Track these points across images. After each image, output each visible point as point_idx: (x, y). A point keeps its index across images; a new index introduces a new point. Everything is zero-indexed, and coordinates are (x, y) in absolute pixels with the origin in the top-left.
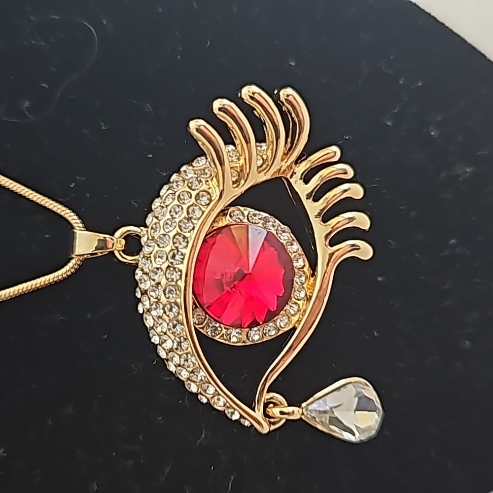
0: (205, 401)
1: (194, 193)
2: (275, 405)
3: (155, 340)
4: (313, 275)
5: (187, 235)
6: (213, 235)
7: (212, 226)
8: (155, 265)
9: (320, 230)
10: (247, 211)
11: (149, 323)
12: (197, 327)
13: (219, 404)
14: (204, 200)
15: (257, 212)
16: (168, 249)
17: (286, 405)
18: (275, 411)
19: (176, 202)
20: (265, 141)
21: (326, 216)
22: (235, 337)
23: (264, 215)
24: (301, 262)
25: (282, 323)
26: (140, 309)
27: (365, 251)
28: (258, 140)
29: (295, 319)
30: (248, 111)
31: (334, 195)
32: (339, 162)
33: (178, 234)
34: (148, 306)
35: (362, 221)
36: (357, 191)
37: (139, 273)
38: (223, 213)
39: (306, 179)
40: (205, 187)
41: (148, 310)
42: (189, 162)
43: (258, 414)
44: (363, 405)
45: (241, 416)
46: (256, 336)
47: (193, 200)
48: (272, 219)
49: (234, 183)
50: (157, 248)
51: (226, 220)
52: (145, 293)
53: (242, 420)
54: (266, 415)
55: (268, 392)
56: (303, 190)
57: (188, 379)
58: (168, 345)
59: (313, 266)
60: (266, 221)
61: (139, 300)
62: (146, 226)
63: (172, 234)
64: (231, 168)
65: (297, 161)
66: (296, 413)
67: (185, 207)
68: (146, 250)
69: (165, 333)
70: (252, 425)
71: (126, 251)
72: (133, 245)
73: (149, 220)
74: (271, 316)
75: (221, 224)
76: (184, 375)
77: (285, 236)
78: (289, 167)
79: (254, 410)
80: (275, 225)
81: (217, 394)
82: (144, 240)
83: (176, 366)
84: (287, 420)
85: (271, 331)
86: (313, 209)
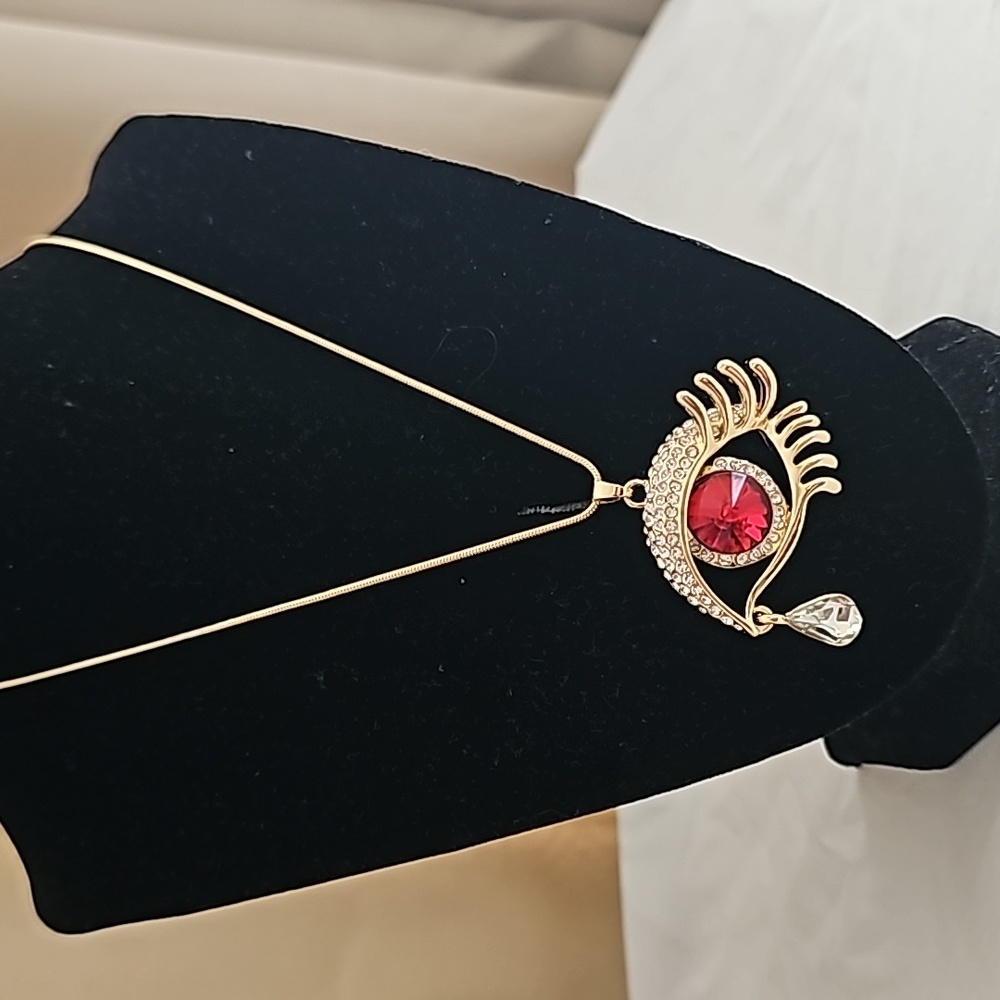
0: (704, 611)
1: (684, 449)
2: (763, 614)
3: (661, 565)
4: (790, 509)
5: (680, 481)
6: (701, 480)
7: (700, 473)
8: (656, 506)
9: (794, 472)
10: (729, 459)
11: (655, 552)
12: (696, 554)
13: (715, 613)
14: (693, 453)
15: (738, 460)
16: (665, 494)
17: (771, 612)
18: (762, 619)
19: (670, 457)
20: (740, 402)
21: (797, 460)
22: (725, 561)
23: (746, 462)
24: (778, 498)
25: (764, 549)
26: (648, 543)
27: (832, 486)
28: (733, 403)
29: (775, 546)
30: (723, 380)
31: (803, 441)
32: (808, 413)
33: (673, 481)
34: (653, 539)
35: (830, 461)
36: (824, 437)
37: (645, 515)
38: (709, 462)
39: (779, 429)
40: (693, 442)
41: (654, 542)
42: (680, 425)
43: (749, 620)
44: (843, 617)
45: (735, 623)
46: (743, 560)
47: (684, 454)
48: (751, 465)
49: (716, 438)
50: (657, 493)
51: (714, 468)
52: (650, 529)
53: (736, 626)
54: (757, 622)
55: (757, 605)
56: (778, 440)
57: (690, 594)
58: (671, 568)
59: (789, 502)
60: (746, 466)
61: (646, 536)
62: (648, 478)
63: (668, 482)
64: (713, 427)
65: (771, 416)
66: (781, 620)
67: (678, 460)
68: (649, 496)
69: (668, 559)
70: (744, 630)
71: (633, 498)
72: (639, 494)
73: (651, 473)
74: (754, 544)
75: (707, 472)
76: (685, 593)
77: (765, 479)
78: (764, 422)
79: (744, 616)
80: (753, 470)
81: (712, 604)
82: (647, 489)
83: (679, 584)
84: (775, 626)
85: (754, 556)
86: (787, 455)
